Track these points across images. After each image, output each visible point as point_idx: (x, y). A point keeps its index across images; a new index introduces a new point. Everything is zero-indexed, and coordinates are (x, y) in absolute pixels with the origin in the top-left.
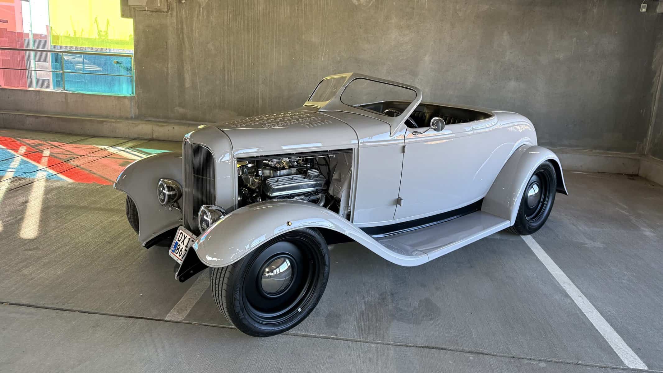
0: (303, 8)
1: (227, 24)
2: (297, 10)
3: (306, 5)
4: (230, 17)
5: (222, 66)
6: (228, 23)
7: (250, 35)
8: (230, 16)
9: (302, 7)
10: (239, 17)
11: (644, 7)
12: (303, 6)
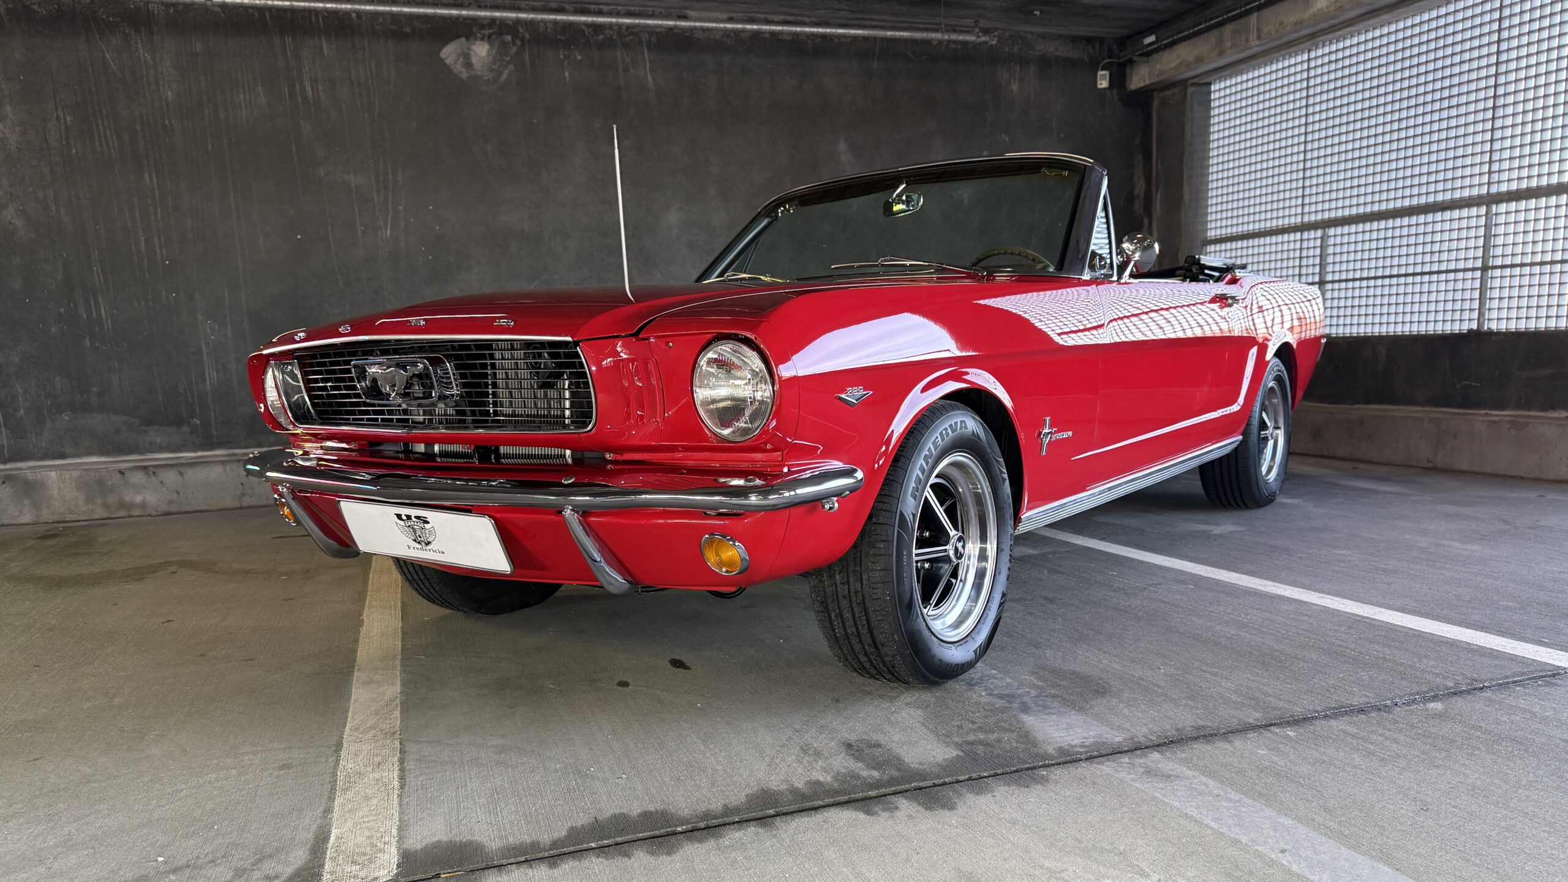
0: (309, 89)
1: (62, 144)
2: (290, 95)
3: (314, 82)
4: (69, 123)
5: (60, 277)
6: (64, 142)
7: (147, 175)
8: (69, 118)
9: (303, 88)
10: (100, 122)
11: (1103, 77)
12: (307, 84)
